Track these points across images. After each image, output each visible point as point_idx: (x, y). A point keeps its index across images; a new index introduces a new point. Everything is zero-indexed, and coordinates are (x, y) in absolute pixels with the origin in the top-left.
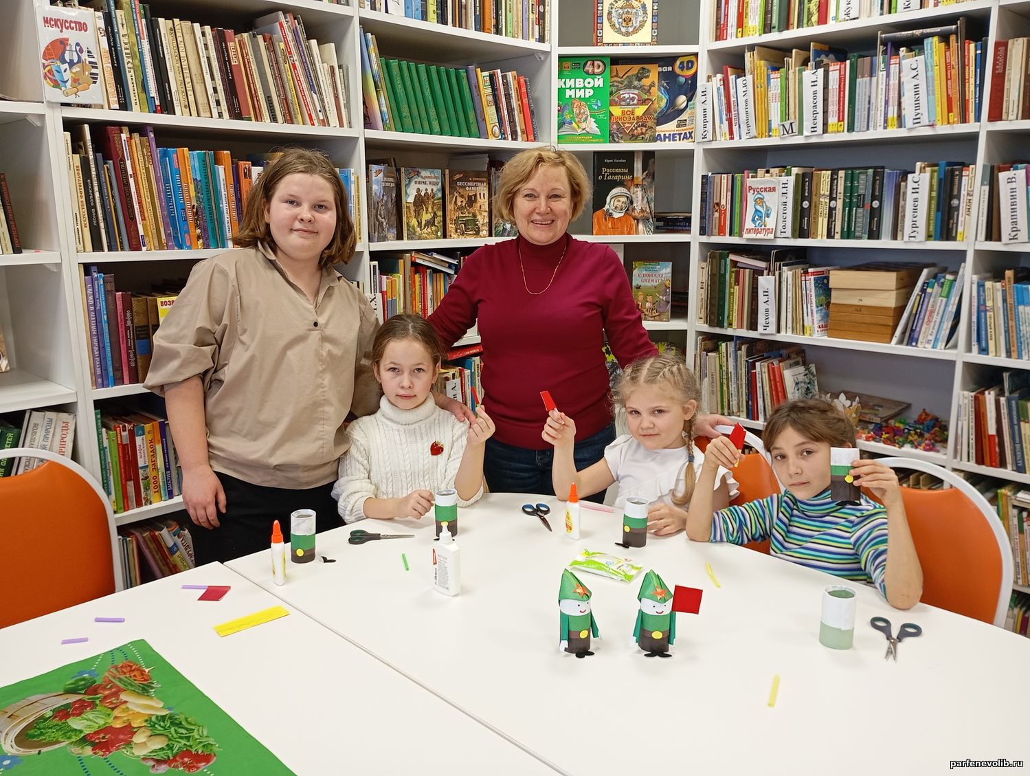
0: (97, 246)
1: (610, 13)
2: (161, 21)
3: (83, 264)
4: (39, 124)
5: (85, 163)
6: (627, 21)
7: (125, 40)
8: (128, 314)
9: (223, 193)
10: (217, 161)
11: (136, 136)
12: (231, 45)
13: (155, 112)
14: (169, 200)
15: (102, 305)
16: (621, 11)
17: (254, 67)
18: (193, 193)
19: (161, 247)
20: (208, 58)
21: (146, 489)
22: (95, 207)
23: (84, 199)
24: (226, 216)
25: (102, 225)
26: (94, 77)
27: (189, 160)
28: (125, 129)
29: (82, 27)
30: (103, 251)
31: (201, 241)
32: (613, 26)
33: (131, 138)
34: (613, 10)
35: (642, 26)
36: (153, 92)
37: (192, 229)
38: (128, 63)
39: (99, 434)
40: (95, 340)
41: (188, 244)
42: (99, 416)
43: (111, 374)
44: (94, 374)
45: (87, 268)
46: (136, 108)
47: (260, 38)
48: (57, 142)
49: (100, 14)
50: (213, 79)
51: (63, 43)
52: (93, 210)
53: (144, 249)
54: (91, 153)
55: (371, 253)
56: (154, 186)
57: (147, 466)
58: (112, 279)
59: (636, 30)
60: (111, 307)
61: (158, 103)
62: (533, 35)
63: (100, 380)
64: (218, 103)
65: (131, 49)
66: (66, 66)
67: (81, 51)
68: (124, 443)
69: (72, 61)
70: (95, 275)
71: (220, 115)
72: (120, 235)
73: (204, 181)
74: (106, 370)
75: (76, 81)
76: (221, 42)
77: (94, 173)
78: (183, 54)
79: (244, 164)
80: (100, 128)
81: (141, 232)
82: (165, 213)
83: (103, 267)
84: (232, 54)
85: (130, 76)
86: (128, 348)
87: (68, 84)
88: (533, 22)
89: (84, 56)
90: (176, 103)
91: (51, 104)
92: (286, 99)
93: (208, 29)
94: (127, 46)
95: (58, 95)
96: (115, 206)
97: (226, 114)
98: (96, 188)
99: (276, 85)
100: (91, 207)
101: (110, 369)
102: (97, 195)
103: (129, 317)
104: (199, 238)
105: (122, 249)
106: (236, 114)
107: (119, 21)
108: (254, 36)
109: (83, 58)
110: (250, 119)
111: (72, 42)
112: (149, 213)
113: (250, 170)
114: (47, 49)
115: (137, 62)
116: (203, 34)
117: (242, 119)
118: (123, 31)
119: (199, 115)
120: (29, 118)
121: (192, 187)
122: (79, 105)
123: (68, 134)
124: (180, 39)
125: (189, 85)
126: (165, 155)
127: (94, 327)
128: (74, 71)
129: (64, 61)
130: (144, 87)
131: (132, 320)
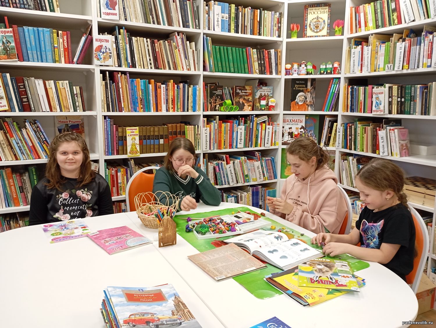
0: (108, 110)
1: (310, 25)
2: (133, 38)
3: (104, 116)
4: (93, 72)
5: (106, 84)
6: (317, 27)
7: (121, 44)
8: (117, 132)
9: (151, 93)
10: (149, 83)
11: (123, 75)
12: (156, 45)
13: (130, 67)
14: (133, 96)
15: (109, 129)
16: (314, 23)
17: (164, 52)
18: (141, 94)
19: (129, 111)
20: (148, 50)
21: (121, 190)
22: (109, 98)
23: (105, 95)
24: (152, 101)
25: (110, 103)
26: (110, 57)
27: (140, 83)
28: (120, 73)
29: (107, 41)
30: (110, 112)
31: (142, 109)
32: (311, 29)
33: (121, 76)
34: (311, 23)
35: (323, 29)
36: (129, 61)
37: (140, 105)
38: (122, 52)
39: (105, 171)
40: (106, 140)
41: (138, 110)
42: (106, 165)
43: (110, 152)
44: (105, 152)
45: (105, 117)
46: (123, 66)
47: (166, 42)
48: (98, 77)
49: (114, 37)
50: (149, 56)
51: (101, 46)
52: (108, 99)
53: (123, 111)
54: (108, 81)
55: (203, 115)
56: (128, 91)
57: (121, 183)
58: (113, 121)
59: (320, 31)
60: (112, 130)
61: (131, 64)
62: (275, 35)
63: (107, 153)
64: (151, 64)
65: (123, 47)
66: (102, 53)
67: (107, 49)
68: (113, 174)
69: (103, 52)
70: (107, 119)
71: (151, 68)
72: (116, 107)
73: (145, 89)
74: (109, 150)
75: (104, 58)
76: (153, 43)
77: (109, 87)
78: (140, 48)
79: (159, 84)
80: (112, 73)
81: (123, 106)
82: (131, 100)
83: (110, 117)
84: (156, 48)
85: (122, 56)
86: (116, 143)
87: (102, 59)
88: (275, 30)
89: (108, 50)
90: (137, 64)
91: (97, 65)
92: (175, 62)
93: (148, 40)
94: (122, 47)
95: (99, 63)
96: (115, 97)
97: (153, 68)
98: (109, 92)
99: (171, 57)
100: (107, 98)
101: (110, 150)
102: (109, 94)
103: (117, 133)
104: (142, 108)
105: (117, 111)
106: (157, 67)
107: (120, 39)
108: (164, 41)
109: (107, 51)
110: (162, 69)
111: (104, 46)
112: (126, 100)
113: (160, 86)
114: (96, 48)
115: (125, 52)
116: (147, 42)
117: (159, 69)
118: (121, 42)
119: (144, 68)
120: (91, 70)
121: (140, 92)
122: (105, 66)
123: (102, 75)
124: (139, 44)
125: (141, 59)
126: (132, 81)
127: (106, 136)
128: (104, 55)
129: (101, 52)
130: (127, 59)
131: (118, 134)
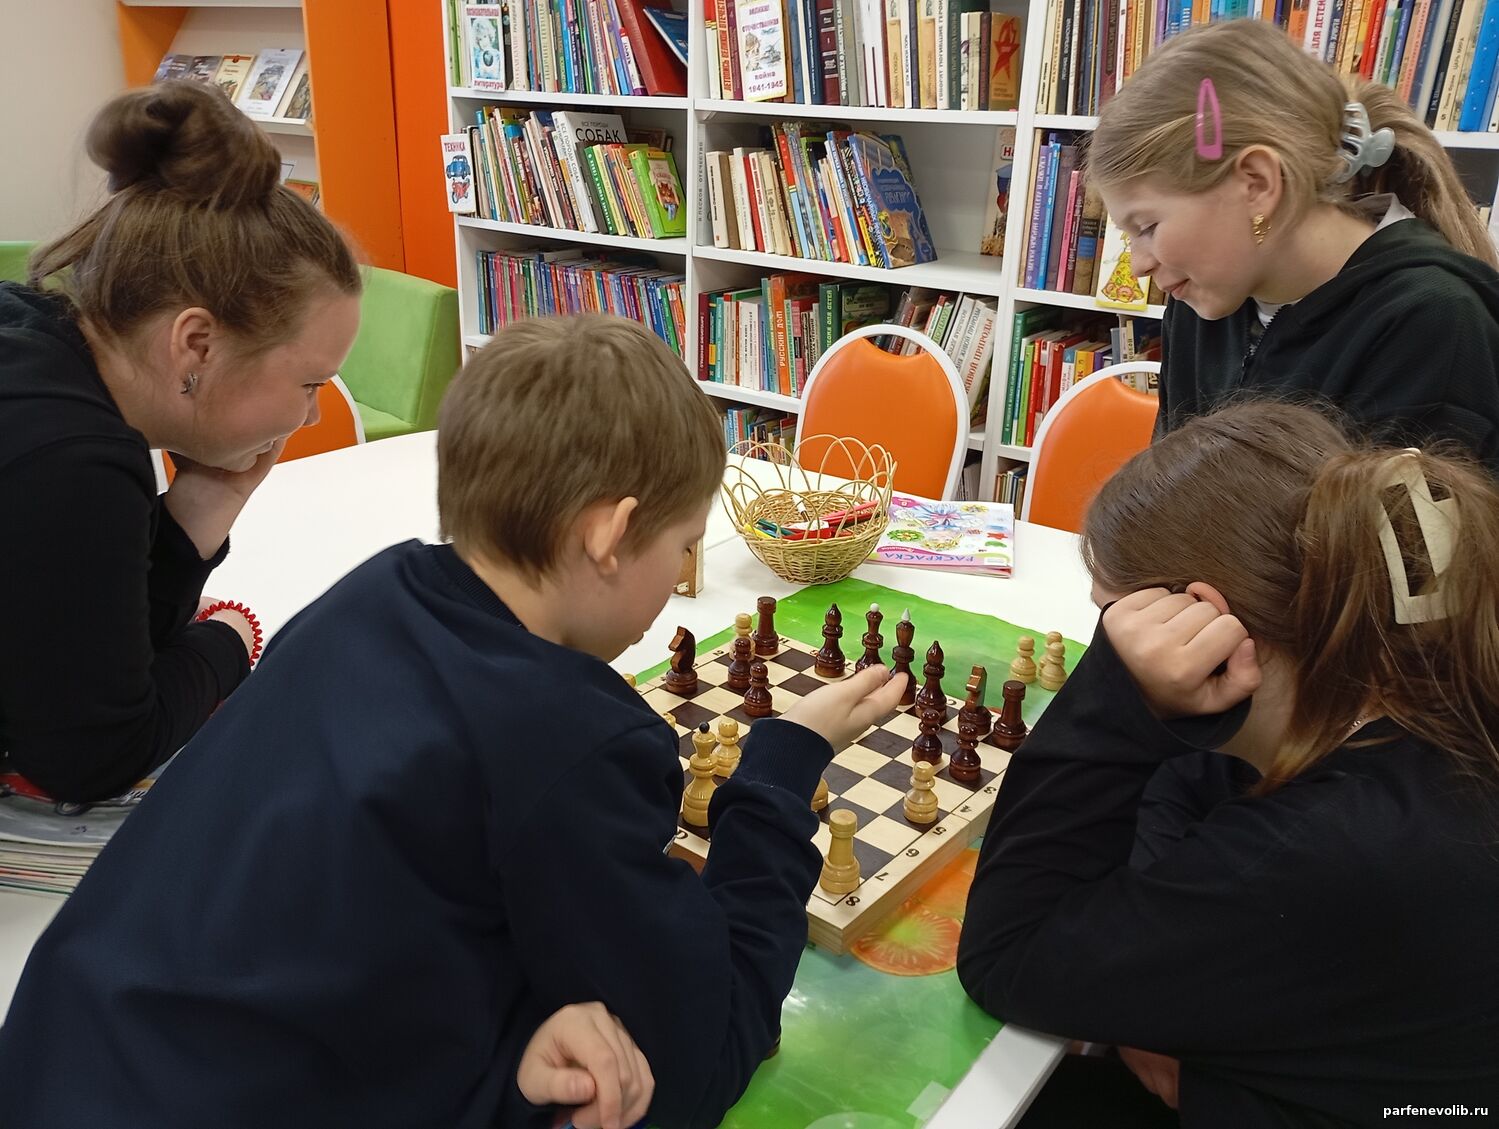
0: (1061, 109)
3: (1042, 129)
15: (1052, 185)
22: (1069, 55)
23: (1059, 45)
25: (1072, 80)
30: (1067, 114)
39: (1014, 342)
40: (1035, 226)
42: (1020, 322)
43: (1043, 275)
44: (1023, 271)
52: (1066, 60)
56: (1152, 26)
58: (1069, 153)
60: (1062, 188)
68: (1042, 364)
70: (1053, 145)
72: (1093, 95)
74: (1039, 267)
77: (1077, 9)
83: (1063, 136)
86: (1070, 245)
96: (1096, 54)
98: (1075, 30)
100: (1065, 55)
101: (1044, 267)
103: (1078, 206)
105: (1091, 113)
127: (1036, 211)
131: (1082, 209)
